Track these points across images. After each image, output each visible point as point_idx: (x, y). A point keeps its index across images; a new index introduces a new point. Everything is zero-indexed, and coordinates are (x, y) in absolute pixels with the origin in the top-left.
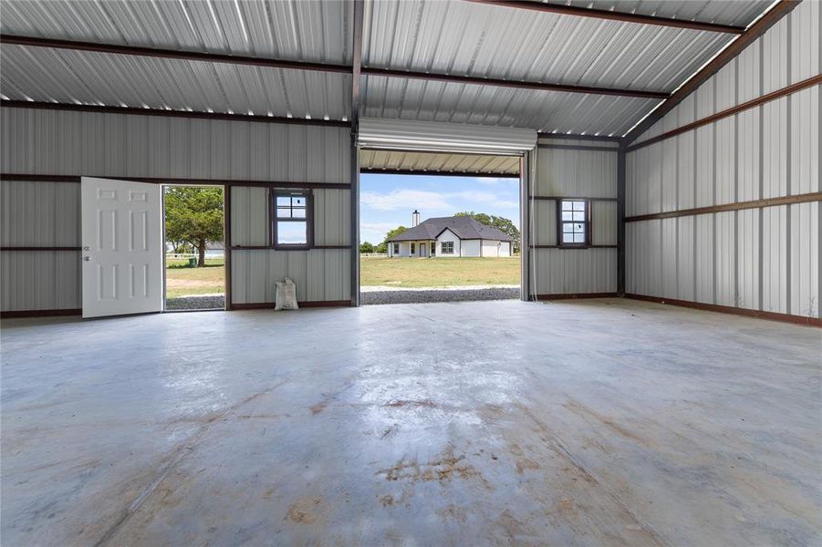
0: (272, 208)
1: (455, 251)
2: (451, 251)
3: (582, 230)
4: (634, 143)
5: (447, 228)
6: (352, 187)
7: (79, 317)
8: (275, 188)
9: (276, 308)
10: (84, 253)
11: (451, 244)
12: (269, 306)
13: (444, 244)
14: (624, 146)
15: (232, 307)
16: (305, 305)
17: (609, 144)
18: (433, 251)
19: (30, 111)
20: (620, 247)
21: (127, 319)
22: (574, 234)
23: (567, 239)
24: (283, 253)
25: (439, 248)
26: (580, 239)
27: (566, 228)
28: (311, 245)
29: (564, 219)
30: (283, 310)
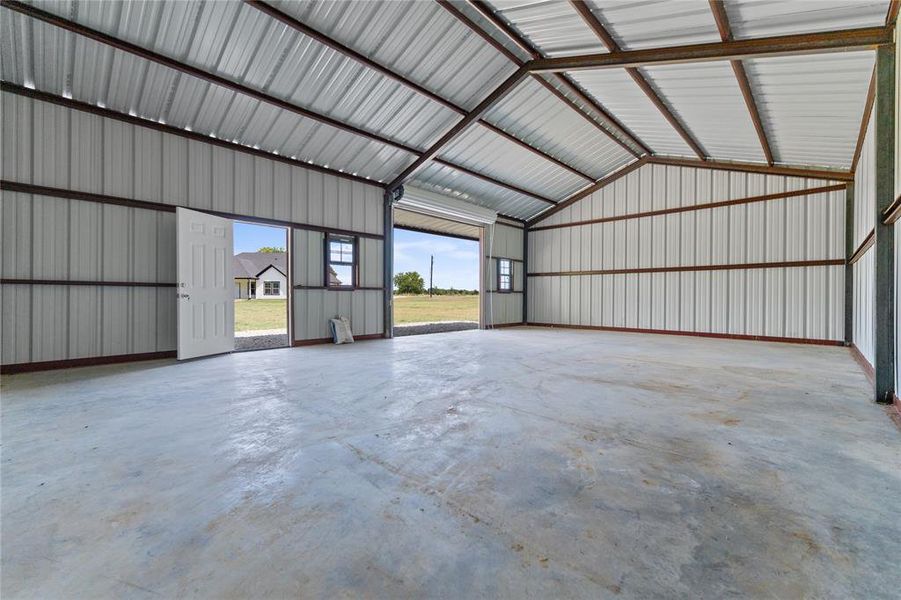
0: (326, 252)
1: (281, 292)
2: (277, 292)
3: (507, 281)
4: (533, 227)
5: (271, 266)
6: (385, 239)
7: (174, 359)
8: (329, 234)
9: (339, 342)
10: (181, 291)
11: (277, 285)
12: (330, 341)
13: (267, 285)
14: (528, 226)
15: (297, 344)
16: (358, 339)
17: (520, 224)
18: (253, 292)
19: (63, 109)
20: (525, 292)
21: (195, 363)
22: (505, 285)
23: (502, 287)
24: (334, 293)
25: (260, 289)
26: (507, 287)
27: (503, 278)
28: (355, 286)
29: (502, 273)
30: (344, 343)
